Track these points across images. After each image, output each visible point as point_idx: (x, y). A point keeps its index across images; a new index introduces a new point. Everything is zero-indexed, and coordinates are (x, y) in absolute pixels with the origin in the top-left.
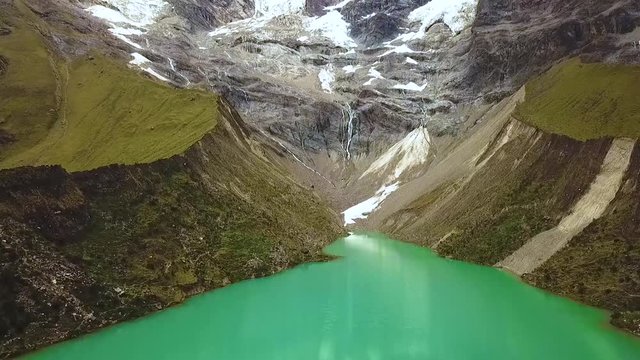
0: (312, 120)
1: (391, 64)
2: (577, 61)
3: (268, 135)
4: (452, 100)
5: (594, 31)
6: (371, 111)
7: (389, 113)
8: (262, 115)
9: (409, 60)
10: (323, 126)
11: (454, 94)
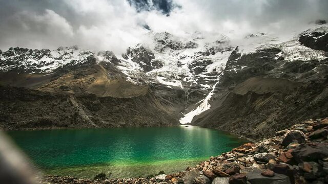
0: (176, 94)
1: (201, 80)
2: (254, 78)
3: (162, 98)
4: (218, 89)
5: (260, 70)
6: (194, 92)
7: (199, 93)
8: (162, 93)
9: (206, 79)
10: (180, 96)
11: (219, 88)
